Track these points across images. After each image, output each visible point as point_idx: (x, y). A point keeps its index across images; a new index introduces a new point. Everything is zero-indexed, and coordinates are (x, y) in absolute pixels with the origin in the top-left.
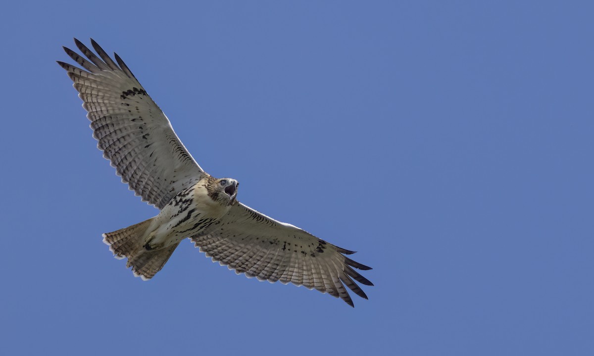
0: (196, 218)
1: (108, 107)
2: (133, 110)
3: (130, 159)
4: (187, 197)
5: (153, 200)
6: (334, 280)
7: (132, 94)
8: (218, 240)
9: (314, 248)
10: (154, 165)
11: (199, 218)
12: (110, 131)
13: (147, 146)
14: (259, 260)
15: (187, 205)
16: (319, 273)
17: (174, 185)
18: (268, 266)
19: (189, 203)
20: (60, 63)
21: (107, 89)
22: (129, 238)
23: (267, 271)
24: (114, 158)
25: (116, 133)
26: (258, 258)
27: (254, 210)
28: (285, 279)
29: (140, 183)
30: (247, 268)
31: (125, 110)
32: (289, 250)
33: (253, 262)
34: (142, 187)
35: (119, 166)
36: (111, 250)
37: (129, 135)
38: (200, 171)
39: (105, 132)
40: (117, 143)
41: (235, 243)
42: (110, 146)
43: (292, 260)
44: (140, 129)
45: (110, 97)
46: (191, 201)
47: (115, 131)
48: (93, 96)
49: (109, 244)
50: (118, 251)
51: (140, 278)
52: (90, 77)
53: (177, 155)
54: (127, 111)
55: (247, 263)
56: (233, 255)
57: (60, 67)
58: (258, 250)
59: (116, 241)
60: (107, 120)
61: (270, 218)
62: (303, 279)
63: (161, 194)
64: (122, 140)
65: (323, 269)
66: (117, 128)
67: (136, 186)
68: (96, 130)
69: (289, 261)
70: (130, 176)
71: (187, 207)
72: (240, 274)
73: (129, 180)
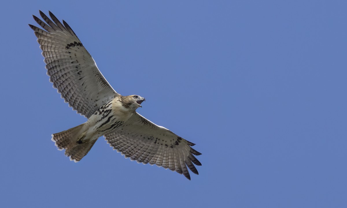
0: (113, 121)
1: (57, 54)
2: (73, 56)
3: (69, 88)
4: (107, 109)
5: (84, 112)
6: (181, 163)
7: (73, 46)
8: (119, 136)
9: (173, 142)
10: (85, 91)
11: (115, 121)
12: (57, 70)
13: (80, 79)
14: (139, 150)
15: (107, 113)
16: (172, 159)
17: (97, 102)
18: (144, 153)
19: (109, 112)
20: (30, 25)
21: (58, 43)
22: (67, 136)
23: (143, 157)
24: (60, 87)
25: (61, 71)
26: (139, 148)
27: (144, 117)
28: (152, 162)
29: (76, 102)
30: (132, 154)
31: (68, 56)
32: (158, 143)
33: (136, 151)
34: (77, 105)
35: (63, 92)
36: (56, 145)
37: (69, 73)
38: (114, 93)
39: (54, 71)
40: (62, 78)
41: (128, 138)
42: (57, 80)
43: (159, 150)
44: (76, 68)
45: (59, 48)
46: (111, 110)
47: (61, 70)
48: (49, 47)
49: (55, 141)
50: (60, 145)
51: (73, 161)
52: (48, 35)
53: (100, 83)
54: (69, 57)
55: (132, 151)
56: (125, 146)
57: (30, 28)
58: (140, 143)
59: (59, 139)
60: (56, 63)
61: (152, 122)
62: (162, 162)
63: (89, 108)
64: (65, 76)
65: (176, 156)
66: (62, 68)
67: (73, 104)
68: (49, 70)
69: (157, 151)
70: (70, 98)
71: (108, 115)
72: (127, 158)
73: (69, 101)
